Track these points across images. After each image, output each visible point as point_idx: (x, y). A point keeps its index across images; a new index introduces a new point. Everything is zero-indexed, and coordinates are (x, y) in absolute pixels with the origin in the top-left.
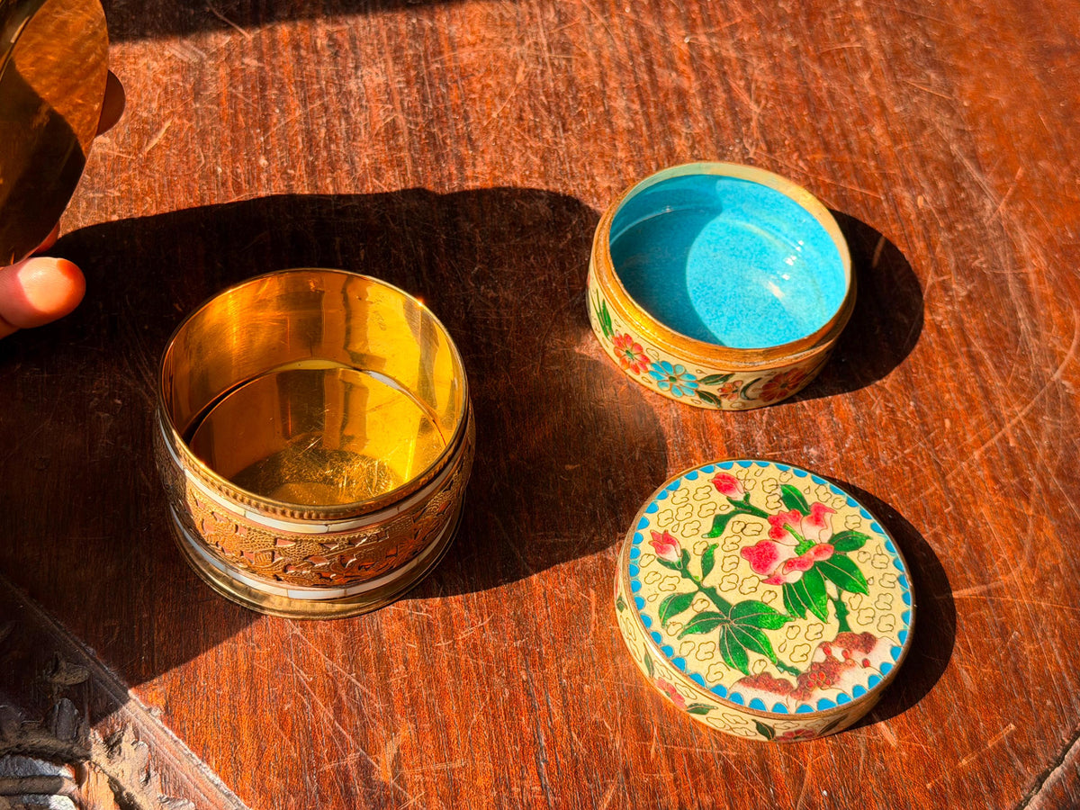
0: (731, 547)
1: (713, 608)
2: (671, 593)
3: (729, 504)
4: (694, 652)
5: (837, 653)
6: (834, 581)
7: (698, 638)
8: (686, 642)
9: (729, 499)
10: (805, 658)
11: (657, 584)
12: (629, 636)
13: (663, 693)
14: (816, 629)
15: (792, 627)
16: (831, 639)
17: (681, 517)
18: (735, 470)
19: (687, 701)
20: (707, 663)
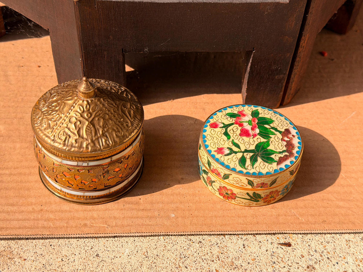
0: (237, 137)
1: (252, 154)
2: (238, 160)
3: (222, 129)
4: (260, 168)
5: (286, 139)
6: (266, 124)
7: (257, 164)
8: (256, 168)
9: (220, 128)
10: (282, 146)
11: (232, 161)
12: (237, 182)
13: (260, 188)
14: (276, 138)
15: (272, 142)
16: (281, 137)
17: (216, 141)
18: (212, 121)
19: (269, 183)
20: (266, 168)
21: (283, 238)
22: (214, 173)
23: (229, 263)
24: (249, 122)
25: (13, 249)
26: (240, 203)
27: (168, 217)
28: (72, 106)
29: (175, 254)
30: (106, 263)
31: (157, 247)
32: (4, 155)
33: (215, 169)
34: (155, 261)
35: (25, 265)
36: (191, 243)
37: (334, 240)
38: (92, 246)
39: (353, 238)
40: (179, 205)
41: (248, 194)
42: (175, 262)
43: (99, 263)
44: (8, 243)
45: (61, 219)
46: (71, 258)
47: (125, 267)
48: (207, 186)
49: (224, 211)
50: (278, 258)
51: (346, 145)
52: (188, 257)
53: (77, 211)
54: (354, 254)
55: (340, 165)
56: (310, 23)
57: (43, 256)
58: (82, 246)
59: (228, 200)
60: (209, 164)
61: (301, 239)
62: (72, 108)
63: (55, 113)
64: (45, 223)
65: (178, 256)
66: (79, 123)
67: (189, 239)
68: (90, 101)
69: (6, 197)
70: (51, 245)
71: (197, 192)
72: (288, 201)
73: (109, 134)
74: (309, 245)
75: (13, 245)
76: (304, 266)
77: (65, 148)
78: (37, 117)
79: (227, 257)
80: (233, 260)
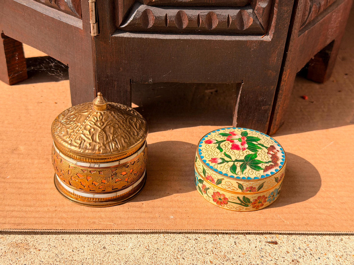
0: (228, 150)
1: (241, 163)
2: (229, 168)
3: (215, 144)
4: (249, 174)
5: (271, 152)
6: (254, 141)
7: (246, 171)
8: (245, 174)
9: (214, 143)
10: (268, 158)
11: (224, 168)
12: (229, 186)
13: (249, 192)
14: (263, 151)
15: (259, 154)
16: (267, 151)
17: (210, 153)
18: (206, 139)
19: (257, 187)
20: (254, 174)
21: (270, 238)
22: (209, 179)
23: (222, 256)
24: (239, 140)
25: (30, 242)
26: (231, 208)
27: (168, 218)
28: (88, 117)
29: (174, 248)
30: (112, 254)
31: (157, 242)
32: (24, 168)
33: (209, 175)
34: (156, 253)
35: (40, 254)
36: (188, 240)
37: (316, 240)
38: (100, 240)
39: (333, 239)
40: (178, 209)
41: (238, 198)
42: (174, 254)
43: (105, 254)
44: (24, 237)
45: (73, 218)
46: (81, 250)
47: (129, 257)
48: (203, 194)
49: (217, 215)
50: (266, 253)
51: (325, 167)
52: (185, 251)
53: (87, 212)
54: (334, 252)
55: (321, 181)
56: (290, 60)
57: (56, 248)
58: (91, 240)
59: (221, 205)
60: (204, 172)
61: (287, 239)
62: (88, 118)
63: (73, 123)
64: (59, 221)
65: (176, 250)
66: (93, 130)
67: (186, 237)
68: (103, 113)
69: (25, 200)
70: (63, 239)
71: (193, 199)
72: (275, 208)
73: (118, 140)
74: (293, 244)
75: (29, 239)
76: (289, 260)
77: (80, 150)
78: (57, 127)
79: (220, 251)
80: (226, 254)
